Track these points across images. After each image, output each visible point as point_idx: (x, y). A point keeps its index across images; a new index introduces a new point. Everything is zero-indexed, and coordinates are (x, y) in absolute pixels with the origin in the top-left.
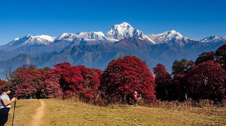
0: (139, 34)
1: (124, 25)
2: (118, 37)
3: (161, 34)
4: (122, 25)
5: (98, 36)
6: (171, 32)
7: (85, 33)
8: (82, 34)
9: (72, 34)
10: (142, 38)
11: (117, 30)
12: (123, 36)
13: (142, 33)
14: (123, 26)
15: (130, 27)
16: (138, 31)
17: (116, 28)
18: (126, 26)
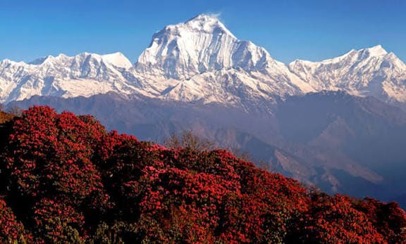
0: (255, 59)
1: (202, 25)
2: (179, 70)
3: (333, 57)
4: (195, 24)
5: (105, 69)
6: (368, 54)
7: (58, 58)
8: (50, 61)
9: (13, 63)
10: (265, 73)
11: (174, 43)
12: (196, 66)
13: (268, 54)
14: (200, 28)
15: (223, 32)
16: (252, 47)
17: (172, 37)
18: (207, 27)
